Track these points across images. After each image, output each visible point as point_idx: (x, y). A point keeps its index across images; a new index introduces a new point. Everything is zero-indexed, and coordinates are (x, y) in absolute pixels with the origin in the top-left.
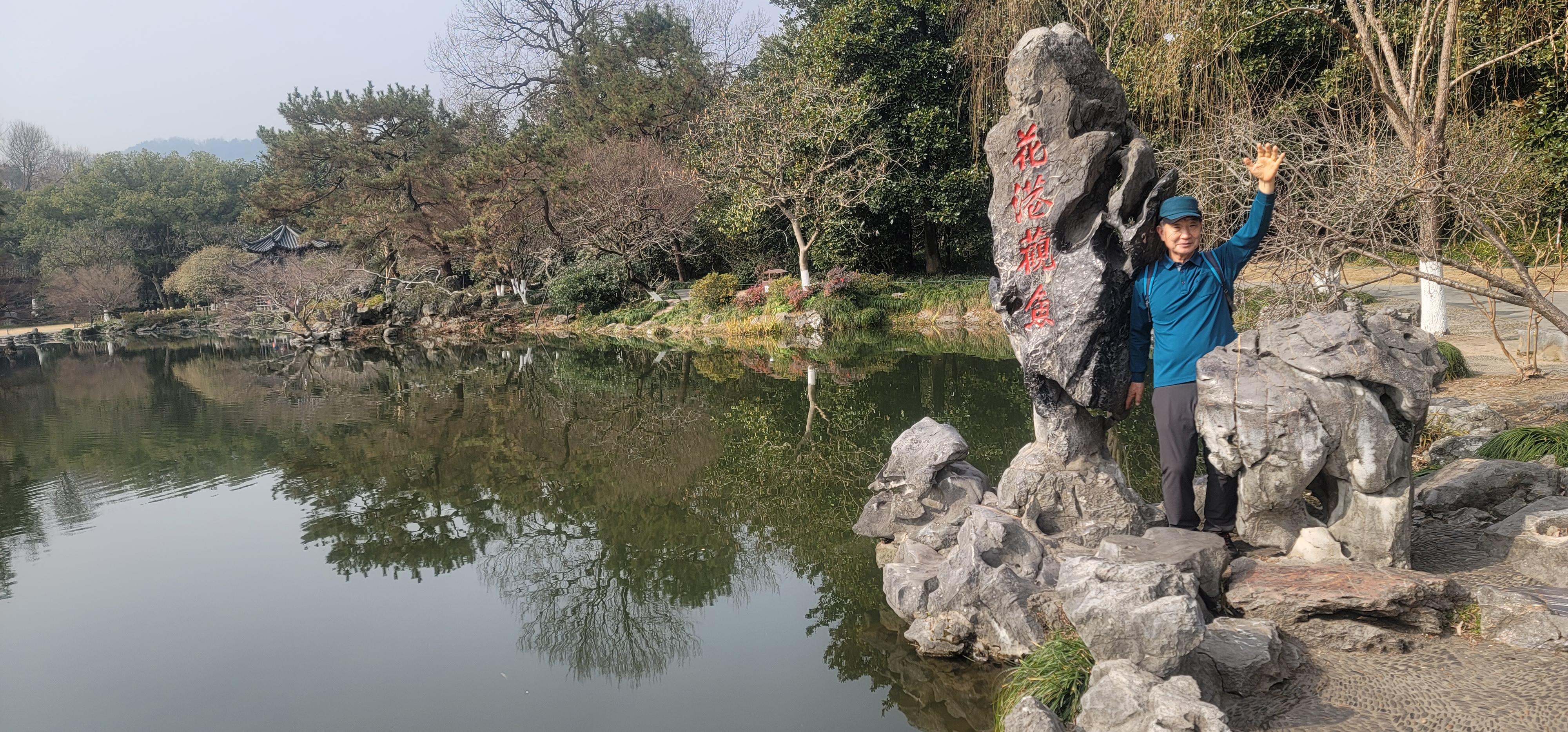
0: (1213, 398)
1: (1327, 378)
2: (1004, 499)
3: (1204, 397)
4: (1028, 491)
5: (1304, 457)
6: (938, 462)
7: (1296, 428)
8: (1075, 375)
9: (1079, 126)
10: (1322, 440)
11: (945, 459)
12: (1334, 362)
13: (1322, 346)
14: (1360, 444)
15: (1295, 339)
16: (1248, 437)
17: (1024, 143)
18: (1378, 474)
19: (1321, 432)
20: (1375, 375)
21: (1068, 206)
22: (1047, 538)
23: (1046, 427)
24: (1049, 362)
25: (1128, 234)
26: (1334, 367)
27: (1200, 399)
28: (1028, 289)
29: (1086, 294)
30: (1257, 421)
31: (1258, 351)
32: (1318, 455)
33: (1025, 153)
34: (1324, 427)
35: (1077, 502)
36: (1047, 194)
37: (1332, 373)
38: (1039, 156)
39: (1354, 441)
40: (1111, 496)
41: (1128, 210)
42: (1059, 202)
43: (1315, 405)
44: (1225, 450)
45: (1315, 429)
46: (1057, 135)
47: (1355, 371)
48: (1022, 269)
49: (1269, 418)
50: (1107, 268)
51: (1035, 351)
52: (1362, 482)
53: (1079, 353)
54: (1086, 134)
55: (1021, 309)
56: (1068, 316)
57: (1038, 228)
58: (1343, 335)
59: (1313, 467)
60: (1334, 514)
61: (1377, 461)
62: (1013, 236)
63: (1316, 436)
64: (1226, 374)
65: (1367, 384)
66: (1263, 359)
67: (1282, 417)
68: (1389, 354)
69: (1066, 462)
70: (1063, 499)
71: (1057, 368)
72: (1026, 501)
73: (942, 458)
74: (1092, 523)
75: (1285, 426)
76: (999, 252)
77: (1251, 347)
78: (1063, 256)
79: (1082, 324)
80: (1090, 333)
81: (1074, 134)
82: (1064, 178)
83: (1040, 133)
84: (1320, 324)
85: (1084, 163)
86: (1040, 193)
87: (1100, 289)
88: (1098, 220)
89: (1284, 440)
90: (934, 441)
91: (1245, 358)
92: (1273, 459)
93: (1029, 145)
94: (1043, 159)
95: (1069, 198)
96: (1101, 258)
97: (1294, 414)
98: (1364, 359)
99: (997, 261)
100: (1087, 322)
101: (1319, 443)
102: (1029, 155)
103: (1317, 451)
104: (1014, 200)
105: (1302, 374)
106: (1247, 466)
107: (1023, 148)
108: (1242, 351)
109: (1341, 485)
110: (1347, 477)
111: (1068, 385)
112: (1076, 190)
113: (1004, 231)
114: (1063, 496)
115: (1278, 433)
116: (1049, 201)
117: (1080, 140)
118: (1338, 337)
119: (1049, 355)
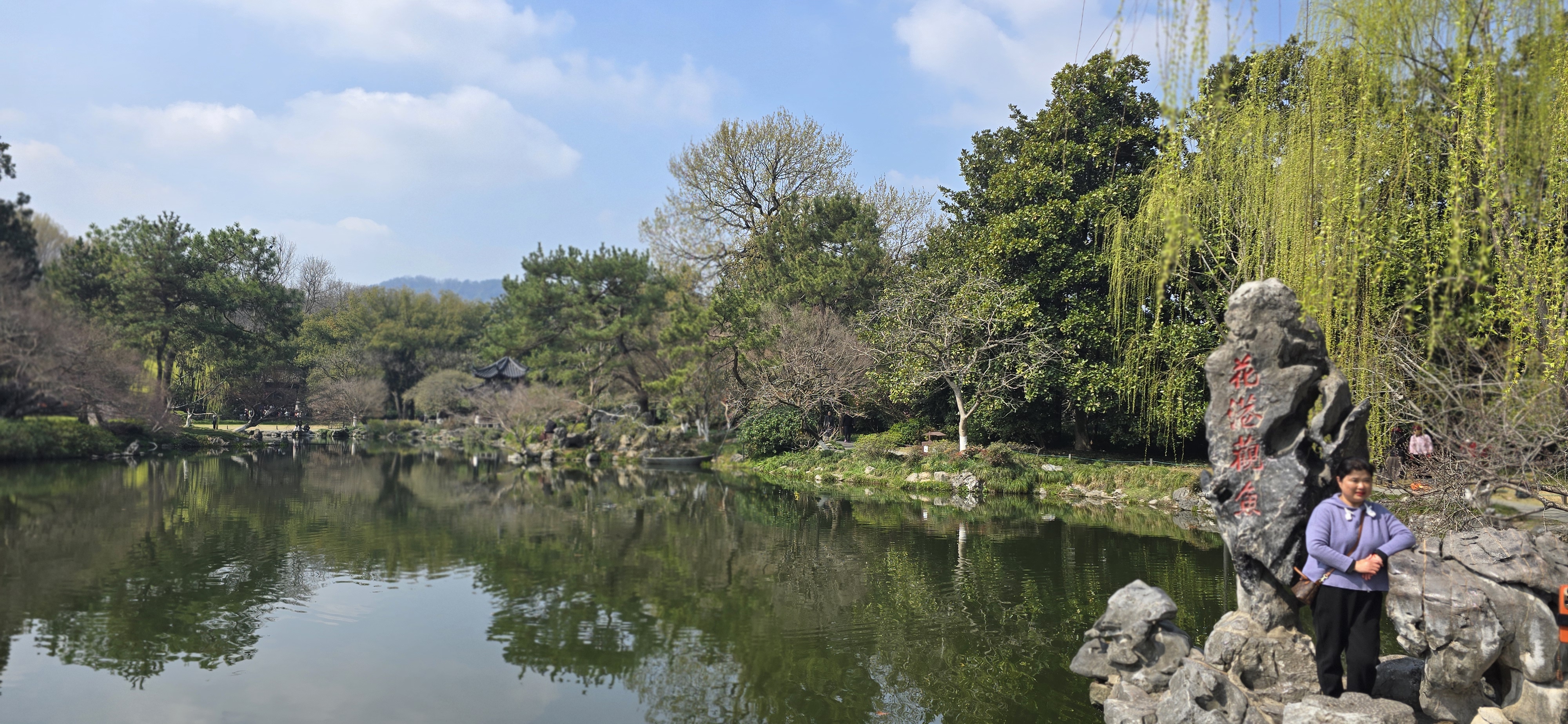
0: (1403, 589)
1: (1503, 583)
2: (1211, 655)
3: (1394, 588)
4: (1234, 651)
5: (1483, 646)
6: (1151, 618)
7: (1476, 621)
8: (1278, 558)
9: (1287, 359)
10: (1499, 634)
11: (1158, 617)
12: (1509, 570)
13: (1499, 556)
14: (1531, 639)
15: (1475, 548)
16: (1434, 625)
17: (1240, 368)
18: (1546, 666)
19: (1498, 627)
20: (1544, 584)
21: (1276, 421)
22: (1250, 692)
23: (1250, 600)
24: (1255, 545)
25: (1329, 448)
26: (1509, 574)
27: (1391, 590)
28: (1238, 483)
29: (1290, 493)
30: (1441, 612)
31: (1441, 555)
32: (1495, 646)
33: (1240, 376)
34: (1501, 623)
35: (1276, 665)
36: (1258, 409)
37: (1508, 579)
38: (1252, 379)
39: (1527, 637)
40: (1307, 664)
41: (1328, 429)
42: (1269, 417)
43: (1493, 605)
44: (1414, 634)
45: (1492, 625)
46: (1268, 365)
47: (1528, 579)
48: (1235, 466)
49: (1453, 610)
50: (1310, 473)
51: (1244, 535)
52: (1532, 672)
53: (1283, 540)
54: (1293, 367)
55: (1231, 500)
56: (1275, 509)
57: (1249, 436)
58: (1517, 549)
59: (1491, 655)
60: (1507, 698)
61: (1545, 655)
62: (1227, 439)
63: (1494, 630)
64: (1415, 570)
65: (1538, 591)
66: (1447, 562)
67: (1464, 611)
68: (1556, 568)
69: (1268, 630)
70: (1265, 661)
71: (1262, 551)
72: (1232, 660)
73: (1155, 615)
74: (1290, 684)
75: (1467, 619)
76: (1214, 451)
77: (1435, 551)
78: (1271, 460)
79: (1286, 517)
80: (1293, 525)
81: (1283, 365)
82: (1274, 399)
83: (1254, 362)
84: (1495, 538)
85: (1291, 389)
86: (1252, 408)
87: (1303, 490)
88: (1301, 435)
89: (1466, 630)
90: (1147, 600)
91: (1430, 560)
92: (1456, 645)
93: (1244, 370)
94: (1255, 382)
95: (1276, 415)
96: (1304, 465)
97: (1475, 609)
98: (1535, 570)
99: (1213, 458)
100: (1291, 516)
101: (1497, 637)
102: (1243, 378)
103: (1494, 642)
104: (1229, 411)
105: (1481, 578)
106: (1433, 648)
107: (1238, 372)
108: (1428, 554)
109: (1514, 675)
110: (1519, 668)
111: (1272, 565)
112: (1284, 408)
113: (1220, 435)
114: (1264, 658)
115: (1461, 624)
116: (1260, 416)
117: (1288, 370)
118: (1512, 550)
119: (1256, 540)
